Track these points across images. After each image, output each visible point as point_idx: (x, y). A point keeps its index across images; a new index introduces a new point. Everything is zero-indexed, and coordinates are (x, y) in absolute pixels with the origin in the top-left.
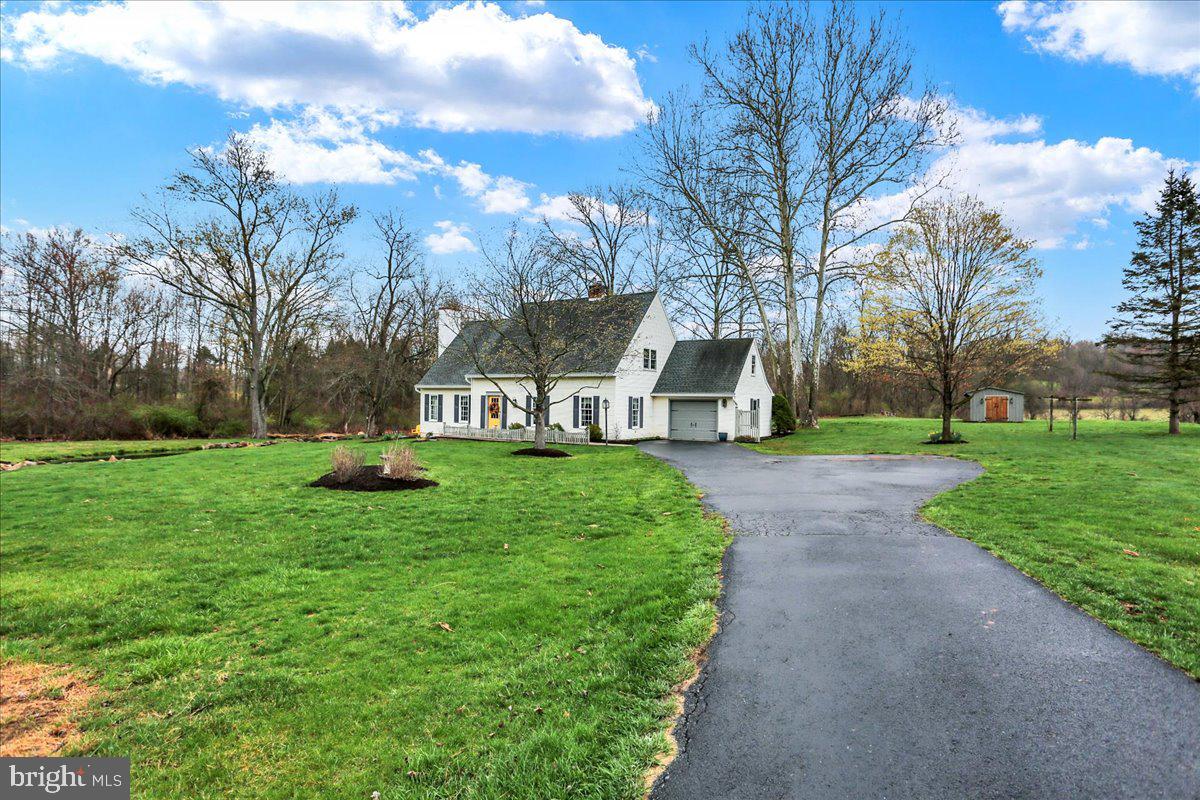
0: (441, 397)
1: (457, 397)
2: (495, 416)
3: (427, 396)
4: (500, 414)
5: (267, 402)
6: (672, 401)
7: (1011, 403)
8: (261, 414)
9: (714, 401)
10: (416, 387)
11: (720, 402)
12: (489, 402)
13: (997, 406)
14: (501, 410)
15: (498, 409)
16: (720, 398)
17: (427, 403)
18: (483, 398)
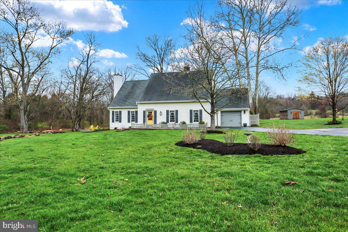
0: (120, 112)
1: (129, 112)
2: (150, 119)
3: (113, 112)
4: (153, 118)
5: (28, 116)
6: (222, 112)
7: (300, 113)
8: (25, 121)
9: (240, 111)
10: (108, 108)
11: (243, 112)
12: (147, 113)
13: (296, 114)
14: (153, 116)
15: (152, 116)
16: (243, 110)
17: (113, 114)
18: (144, 112)
